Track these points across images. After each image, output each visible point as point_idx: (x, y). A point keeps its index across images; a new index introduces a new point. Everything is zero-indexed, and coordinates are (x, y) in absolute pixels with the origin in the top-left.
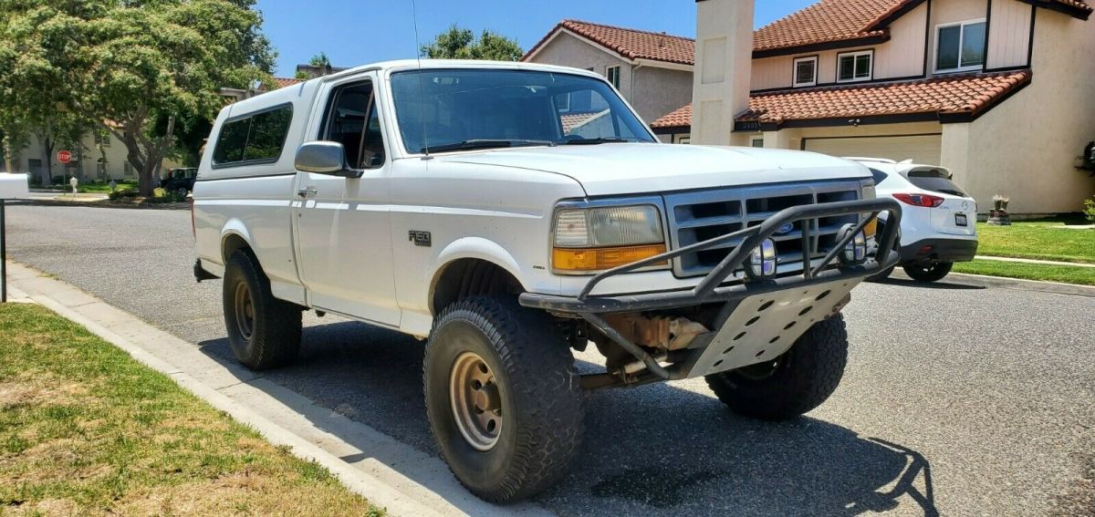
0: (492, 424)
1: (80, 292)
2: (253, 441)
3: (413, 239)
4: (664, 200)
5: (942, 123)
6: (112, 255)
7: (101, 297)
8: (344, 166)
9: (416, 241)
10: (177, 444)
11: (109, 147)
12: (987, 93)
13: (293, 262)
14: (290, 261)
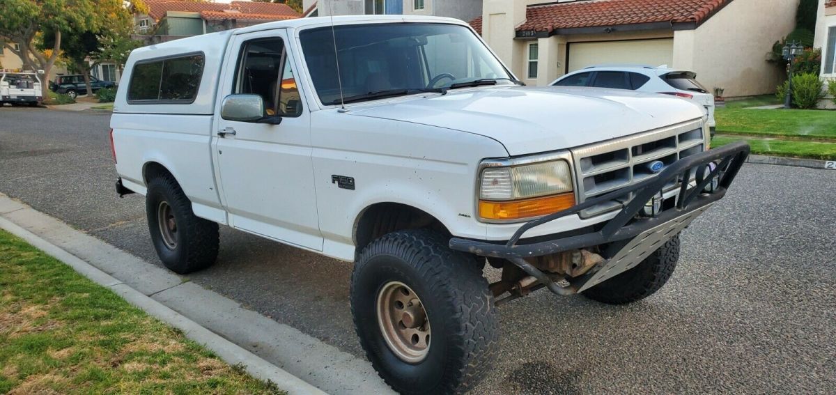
0: (416, 338)
1: (7, 198)
2: (209, 362)
3: (337, 182)
4: (572, 154)
6: (26, 160)
7: (27, 203)
8: (264, 115)
9: (339, 184)
10: (146, 373)
11: (3, 56)
12: (706, 6)
13: (214, 190)
14: (211, 189)
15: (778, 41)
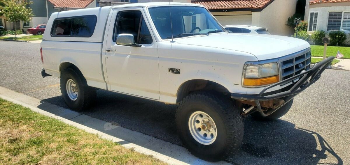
3: (171, 71)
4: (279, 60)
5: (252, 11)
8: (134, 43)
12: (264, 2)
13: (102, 75)
14: (100, 74)
15: (290, 18)
